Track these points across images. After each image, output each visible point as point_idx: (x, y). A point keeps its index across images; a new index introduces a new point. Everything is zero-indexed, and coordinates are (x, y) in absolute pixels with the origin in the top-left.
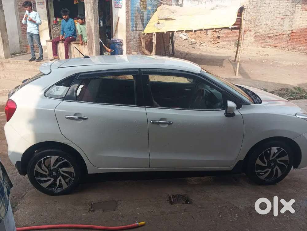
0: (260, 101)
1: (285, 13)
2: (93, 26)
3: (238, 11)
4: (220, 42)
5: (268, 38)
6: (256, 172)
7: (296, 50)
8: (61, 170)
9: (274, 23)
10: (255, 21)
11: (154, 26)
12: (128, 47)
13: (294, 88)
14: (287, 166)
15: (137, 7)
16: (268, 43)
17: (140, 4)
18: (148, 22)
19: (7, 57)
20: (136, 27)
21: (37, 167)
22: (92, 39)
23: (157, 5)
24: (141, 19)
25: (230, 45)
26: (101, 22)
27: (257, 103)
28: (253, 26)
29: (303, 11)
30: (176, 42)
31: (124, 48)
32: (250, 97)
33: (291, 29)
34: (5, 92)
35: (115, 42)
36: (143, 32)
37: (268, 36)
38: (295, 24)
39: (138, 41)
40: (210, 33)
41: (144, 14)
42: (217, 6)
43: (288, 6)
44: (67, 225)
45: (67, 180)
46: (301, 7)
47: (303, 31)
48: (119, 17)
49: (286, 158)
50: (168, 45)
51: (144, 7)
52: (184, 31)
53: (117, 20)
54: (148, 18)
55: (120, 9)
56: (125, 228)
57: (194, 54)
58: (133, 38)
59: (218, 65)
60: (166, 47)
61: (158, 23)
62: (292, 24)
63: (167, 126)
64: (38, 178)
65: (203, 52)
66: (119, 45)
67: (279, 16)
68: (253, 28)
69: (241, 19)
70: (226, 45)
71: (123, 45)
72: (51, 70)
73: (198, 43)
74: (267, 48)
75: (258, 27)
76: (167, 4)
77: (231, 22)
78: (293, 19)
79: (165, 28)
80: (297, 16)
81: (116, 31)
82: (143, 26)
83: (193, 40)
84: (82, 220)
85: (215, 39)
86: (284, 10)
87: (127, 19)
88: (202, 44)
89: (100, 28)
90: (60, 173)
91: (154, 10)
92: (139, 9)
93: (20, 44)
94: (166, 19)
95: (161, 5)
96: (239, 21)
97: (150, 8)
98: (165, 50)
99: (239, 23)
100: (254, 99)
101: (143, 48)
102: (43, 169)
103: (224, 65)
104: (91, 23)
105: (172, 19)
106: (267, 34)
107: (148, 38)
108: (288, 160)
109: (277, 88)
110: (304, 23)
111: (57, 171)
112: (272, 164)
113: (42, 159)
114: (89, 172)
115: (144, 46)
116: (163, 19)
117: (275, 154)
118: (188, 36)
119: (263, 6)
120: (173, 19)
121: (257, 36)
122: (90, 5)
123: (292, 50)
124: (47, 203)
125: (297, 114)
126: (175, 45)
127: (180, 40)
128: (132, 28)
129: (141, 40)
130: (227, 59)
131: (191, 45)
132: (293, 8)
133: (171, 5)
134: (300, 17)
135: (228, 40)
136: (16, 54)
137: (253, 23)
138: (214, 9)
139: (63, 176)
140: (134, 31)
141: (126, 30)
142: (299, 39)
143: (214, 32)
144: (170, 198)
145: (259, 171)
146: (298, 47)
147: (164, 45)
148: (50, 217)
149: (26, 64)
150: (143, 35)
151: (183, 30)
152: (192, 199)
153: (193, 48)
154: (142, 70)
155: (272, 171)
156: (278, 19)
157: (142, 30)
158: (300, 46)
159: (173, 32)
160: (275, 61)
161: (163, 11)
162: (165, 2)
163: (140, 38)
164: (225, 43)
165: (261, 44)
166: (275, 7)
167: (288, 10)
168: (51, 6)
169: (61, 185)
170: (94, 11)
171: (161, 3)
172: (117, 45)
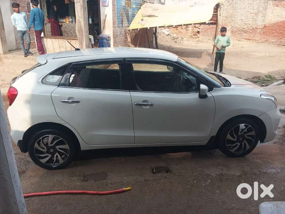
0: (229, 85)
1: (258, 9)
2: (82, 23)
3: (214, 7)
4: (200, 37)
5: (243, 32)
6: (227, 145)
7: (268, 42)
8: (57, 147)
9: (249, 18)
10: (231, 17)
11: (138, 22)
12: (115, 42)
13: (266, 76)
14: (254, 141)
15: (123, 6)
16: (244, 37)
17: (126, 2)
18: (133, 19)
19: (5, 53)
20: (122, 24)
21: (36, 145)
22: (83, 35)
23: (141, 4)
24: (127, 17)
25: (209, 39)
26: (90, 19)
27: (227, 87)
28: (229, 21)
29: (275, 7)
30: (159, 37)
31: (112, 42)
32: (222, 81)
33: (264, 24)
34: (5, 84)
35: (103, 38)
36: (129, 28)
37: (243, 30)
38: (268, 19)
39: (124, 36)
40: (190, 28)
41: (130, 12)
42: (195, 3)
43: (260, 3)
44: (64, 191)
45: (63, 156)
46: (272, 3)
47: (275, 25)
48: (106, 15)
49: (253, 133)
50: (151, 40)
51: (128, 5)
52: (166, 27)
53: (104, 18)
54: (133, 15)
55: (106, 7)
56: (113, 192)
57: (176, 48)
58: (119, 33)
59: (197, 57)
60: (150, 42)
61: (142, 20)
62: (265, 19)
63: (149, 107)
64: (37, 155)
65: (184, 45)
66: (107, 40)
67: (252, 12)
68: (229, 23)
69: (217, 15)
70: (204, 39)
71: (110, 40)
72: (47, 60)
73: (180, 38)
74: (242, 41)
75: (234, 22)
76: (150, 3)
77: (207, 17)
78: (265, 14)
79: (148, 24)
80: (269, 11)
81: (103, 27)
82: (128, 23)
83: (175, 35)
84: (77, 187)
85: (195, 34)
86: (257, 6)
87: (114, 16)
88: (183, 39)
89: (89, 25)
90: (57, 150)
91: (138, 8)
92: (125, 7)
93: (16, 41)
94: (149, 16)
95: (144, 4)
96: (215, 17)
97: (134, 6)
98: (149, 44)
99: (215, 19)
100: (224, 83)
101: (128, 43)
102: (42, 146)
103: (202, 57)
104: (81, 20)
105: (154, 16)
106: (242, 28)
107: (133, 33)
108: (255, 135)
109: (250, 76)
110: (275, 18)
111: (54, 148)
112: (241, 139)
113: (41, 138)
114: (82, 149)
115: (130, 41)
116: (147, 16)
117: (243, 130)
118: (171, 32)
119: (238, 3)
120: (156, 16)
121: (233, 30)
122: (79, 4)
123: (265, 42)
124: (46, 176)
125: (262, 95)
126: (158, 40)
127: (162, 35)
128: (119, 24)
129: (127, 36)
130: (205, 52)
131: (173, 39)
132: (265, 4)
133: (154, 3)
134: (272, 13)
135: (207, 34)
136: (13, 50)
137: (229, 19)
138: (193, 6)
139: (59, 153)
140: (120, 27)
141: (113, 27)
142: (271, 33)
143: (194, 27)
144: (153, 170)
145: (230, 145)
146: (271, 40)
147: (148, 40)
148: (49, 186)
149: (22, 59)
150: (129, 31)
151: (164, 25)
152: (172, 169)
153: (175, 42)
154: (127, 59)
155: (241, 145)
156: (251, 14)
157: (127, 27)
158: (273, 38)
159: (156, 28)
160: (249, 53)
161: (146, 9)
162: (148, 1)
163: (126, 33)
164: (204, 37)
165: (237, 38)
166: (249, 4)
167: (261, 6)
168: (44, 5)
169: (57, 161)
170: (84, 10)
171: (145, 2)
172: (105, 41)
